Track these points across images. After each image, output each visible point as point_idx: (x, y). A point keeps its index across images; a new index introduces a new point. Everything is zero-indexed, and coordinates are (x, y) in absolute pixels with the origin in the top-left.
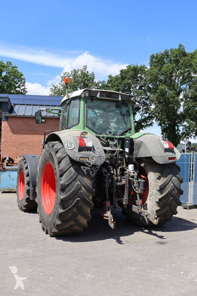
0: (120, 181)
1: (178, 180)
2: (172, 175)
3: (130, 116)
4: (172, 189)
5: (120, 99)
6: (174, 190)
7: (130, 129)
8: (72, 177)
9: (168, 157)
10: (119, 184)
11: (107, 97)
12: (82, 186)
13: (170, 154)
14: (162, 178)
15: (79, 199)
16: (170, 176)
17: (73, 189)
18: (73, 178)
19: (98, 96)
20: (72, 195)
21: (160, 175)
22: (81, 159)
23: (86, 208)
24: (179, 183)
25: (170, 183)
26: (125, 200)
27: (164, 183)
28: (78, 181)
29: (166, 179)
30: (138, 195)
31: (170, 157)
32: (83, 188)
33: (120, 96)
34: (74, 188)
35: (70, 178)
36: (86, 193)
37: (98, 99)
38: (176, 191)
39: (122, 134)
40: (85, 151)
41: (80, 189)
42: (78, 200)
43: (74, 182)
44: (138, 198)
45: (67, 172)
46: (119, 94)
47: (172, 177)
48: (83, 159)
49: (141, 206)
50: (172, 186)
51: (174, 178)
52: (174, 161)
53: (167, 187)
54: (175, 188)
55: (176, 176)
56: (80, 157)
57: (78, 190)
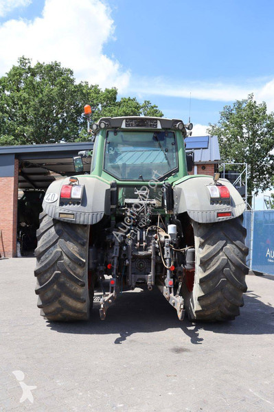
0: (146, 249)
1: (237, 250)
2: (225, 241)
3: (177, 150)
4: (224, 265)
5: (159, 127)
6: (227, 265)
7: (177, 171)
8: (50, 241)
9: (217, 211)
10: (141, 253)
11: (137, 126)
12: (64, 255)
13: (223, 208)
14: (206, 246)
15: (59, 272)
16: (221, 243)
17: (50, 258)
18: (51, 243)
19: (123, 126)
20: (48, 267)
21: (202, 241)
22: (61, 216)
23: (72, 286)
24: (241, 254)
25: (221, 254)
26: (150, 278)
27: (208, 254)
28: (58, 247)
29: (212, 248)
30: (168, 271)
31: (220, 211)
32: (65, 257)
33: (159, 122)
34: (52, 256)
35: (47, 243)
36: (71, 265)
37: (124, 131)
38: (233, 268)
39: (161, 179)
40: (70, 204)
41: (60, 258)
42: (57, 274)
43: (52, 248)
44: (168, 276)
45: (45, 234)
46: (157, 120)
47: (225, 245)
48: (65, 215)
49: (170, 288)
50: (223, 259)
51: (228, 246)
52: (228, 218)
53: (214, 260)
54: (230, 263)
55: (233, 244)
56: (60, 213)
57: (58, 260)
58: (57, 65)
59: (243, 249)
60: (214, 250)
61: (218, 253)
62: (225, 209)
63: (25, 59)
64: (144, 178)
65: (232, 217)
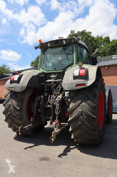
1: (88, 106)
2: (81, 101)
3: (73, 53)
7: (73, 63)
9: (76, 83)
15: (10, 113)
16: (79, 102)
20: (6, 110)
21: (70, 100)
23: (15, 120)
24: (90, 109)
26: (51, 119)
27: (71, 108)
28: (10, 102)
29: (74, 104)
30: (57, 116)
31: (78, 83)
32: (11, 107)
33: (64, 41)
34: (7, 106)
37: (50, 47)
39: (64, 69)
40: (14, 83)
43: (8, 102)
44: (57, 119)
45: (7, 97)
47: (81, 103)
48: (11, 88)
50: (79, 111)
51: (83, 104)
52: (82, 87)
53: (75, 111)
54: (83, 114)
55: (86, 102)
56: (9, 87)
57: (9, 108)
58: (84, 31)
59: (92, 106)
60: (75, 105)
61: (77, 107)
62: (81, 82)
63: (73, 31)
64: (56, 69)
65: (85, 87)
